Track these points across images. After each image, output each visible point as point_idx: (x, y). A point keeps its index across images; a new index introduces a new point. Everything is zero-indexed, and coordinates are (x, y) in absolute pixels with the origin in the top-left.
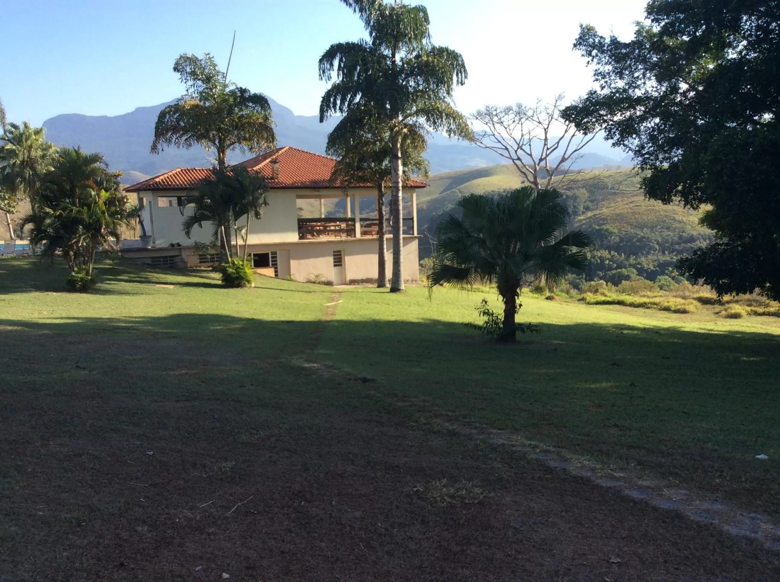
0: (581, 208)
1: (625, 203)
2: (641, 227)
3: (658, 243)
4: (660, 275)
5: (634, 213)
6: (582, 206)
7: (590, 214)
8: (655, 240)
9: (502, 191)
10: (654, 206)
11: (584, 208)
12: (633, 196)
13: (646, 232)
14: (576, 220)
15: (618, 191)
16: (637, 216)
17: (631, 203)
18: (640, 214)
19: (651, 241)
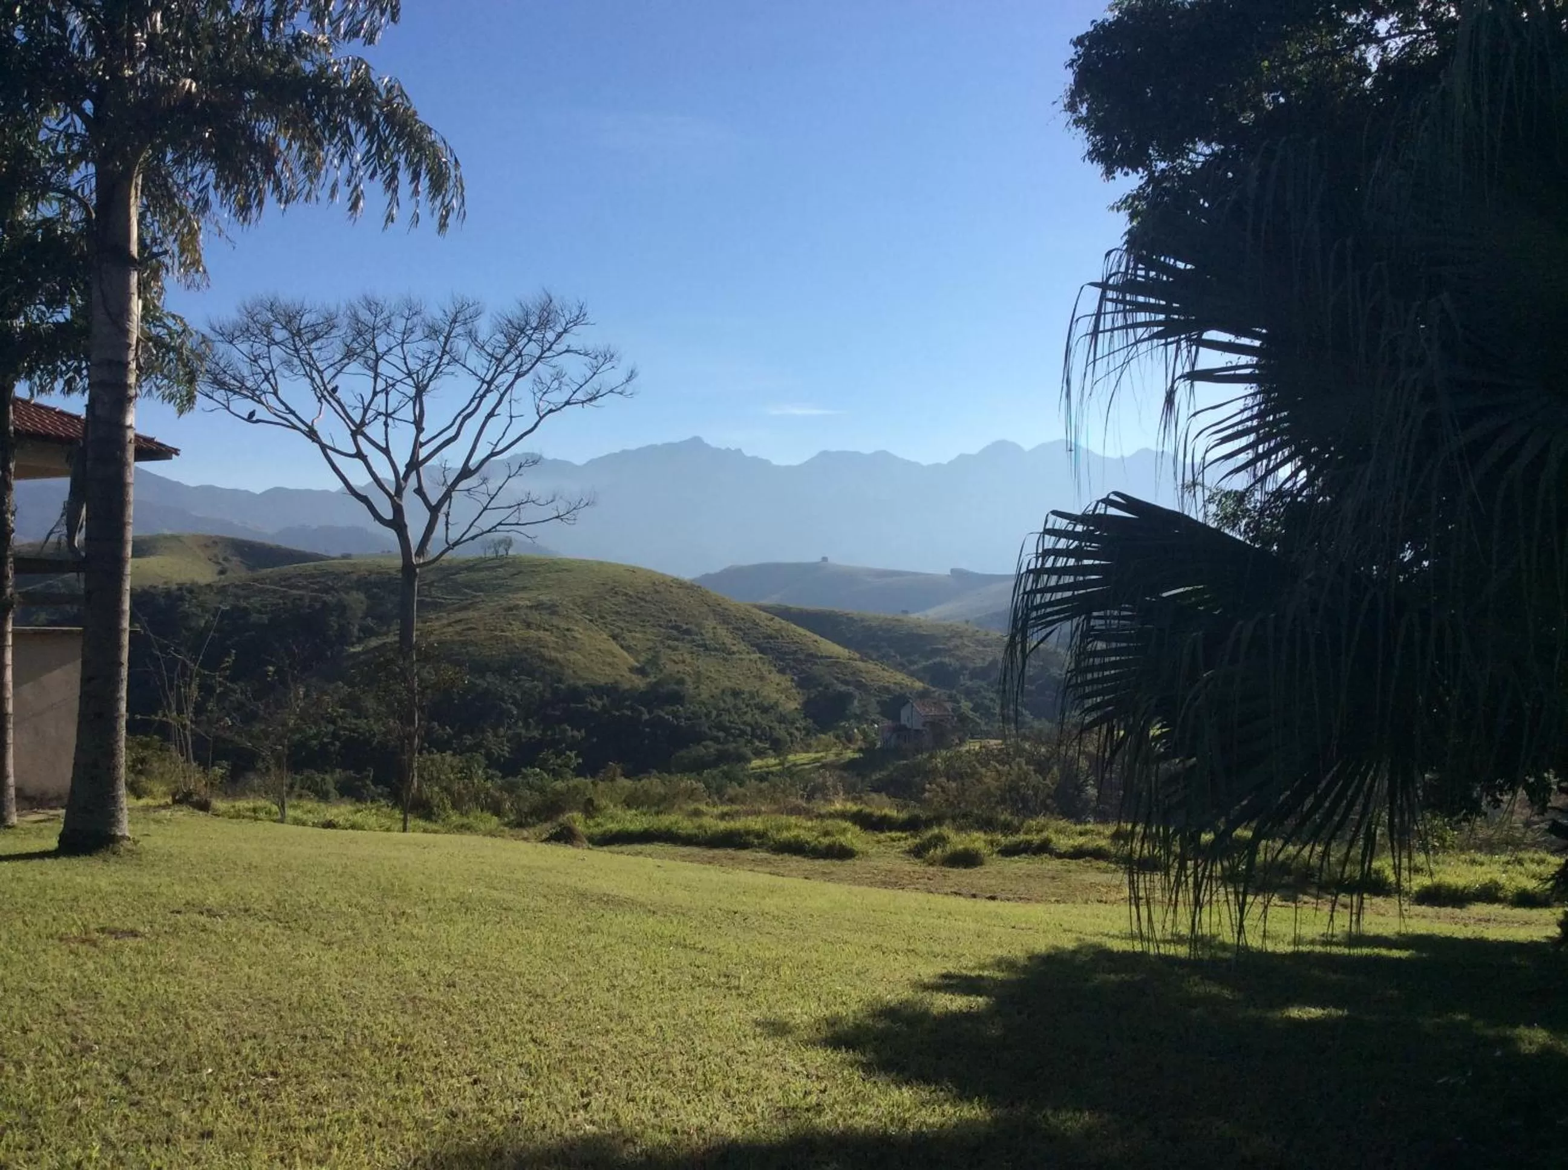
0: (355, 630)
1: (445, 622)
2: (480, 668)
3: (515, 703)
4: (525, 767)
5: (464, 644)
6: (357, 626)
7: (374, 642)
8: (510, 697)
9: (174, 587)
10: (503, 631)
11: (360, 630)
12: (460, 610)
13: (490, 680)
14: (345, 654)
15: (429, 599)
16: (470, 649)
17: (456, 622)
18: (476, 645)
19: (502, 700)
